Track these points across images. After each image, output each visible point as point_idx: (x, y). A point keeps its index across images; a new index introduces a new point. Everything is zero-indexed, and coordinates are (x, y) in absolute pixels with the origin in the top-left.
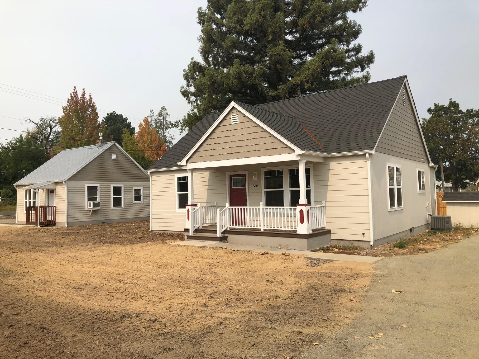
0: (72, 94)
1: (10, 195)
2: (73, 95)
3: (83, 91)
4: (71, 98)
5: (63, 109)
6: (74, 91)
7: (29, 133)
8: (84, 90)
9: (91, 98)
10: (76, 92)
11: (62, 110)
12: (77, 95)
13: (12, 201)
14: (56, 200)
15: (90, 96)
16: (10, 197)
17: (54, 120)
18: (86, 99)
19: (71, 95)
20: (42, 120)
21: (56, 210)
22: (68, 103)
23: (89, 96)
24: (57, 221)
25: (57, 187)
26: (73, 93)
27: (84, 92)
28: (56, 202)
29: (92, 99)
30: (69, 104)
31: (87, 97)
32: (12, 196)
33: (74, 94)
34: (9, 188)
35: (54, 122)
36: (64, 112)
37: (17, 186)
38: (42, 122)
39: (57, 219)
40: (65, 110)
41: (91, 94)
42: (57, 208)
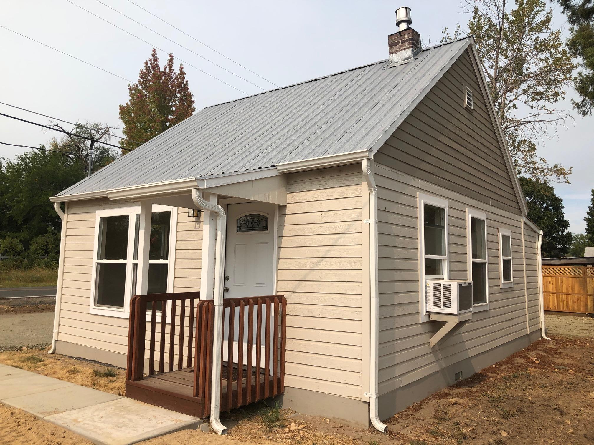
0: (149, 62)
1: (18, 250)
2: (149, 65)
3: (169, 58)
4: (146, 69)
5: (130, 89)
6: (152, 57)
7: (56, 145)
8: (171, 56)
9: (182, 73)
10: (156, 60)
11: (128, 91)
12: (157, 65)
13: (21, 262)
14: (283, 264)
15: (182, 68)
16: (18, 253)
17: (99, 129)
18: (175, 73)
19: (147, 64)
20: (79, 126)
21: (284, 315)
22: (141, 77)
23: (179, 69)
24: (288, 381)
25: (291, 197)
26: (150, 60)
27: (171, 60)
28: (283, 275)
29: (185, 74)
30: (142, 80)
31: (176, 69)
32: (22, 251)
33: (152, 64)
34: (17, 238)
35: (97, 132)
36: (131, 95)
37: (63, 205)
38: (79, 130)
39: (287, 368)
40: (133, 92)
41: (184, 66)
42: (289, 309)
